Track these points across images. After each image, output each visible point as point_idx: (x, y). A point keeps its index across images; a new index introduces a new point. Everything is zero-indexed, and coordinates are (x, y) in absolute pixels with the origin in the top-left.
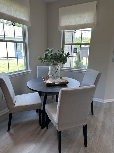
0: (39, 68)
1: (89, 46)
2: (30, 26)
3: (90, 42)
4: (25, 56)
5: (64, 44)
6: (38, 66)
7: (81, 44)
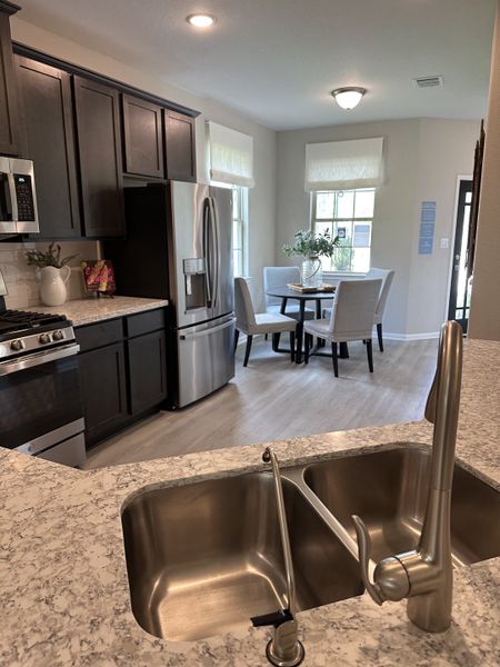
0: (268, 271)
1: (369, 223)
2: (252, 187)
3: (371, 216)
4: (240, 247)
5: (315, 220)
6: (265, 269)
7: (353, 220)
